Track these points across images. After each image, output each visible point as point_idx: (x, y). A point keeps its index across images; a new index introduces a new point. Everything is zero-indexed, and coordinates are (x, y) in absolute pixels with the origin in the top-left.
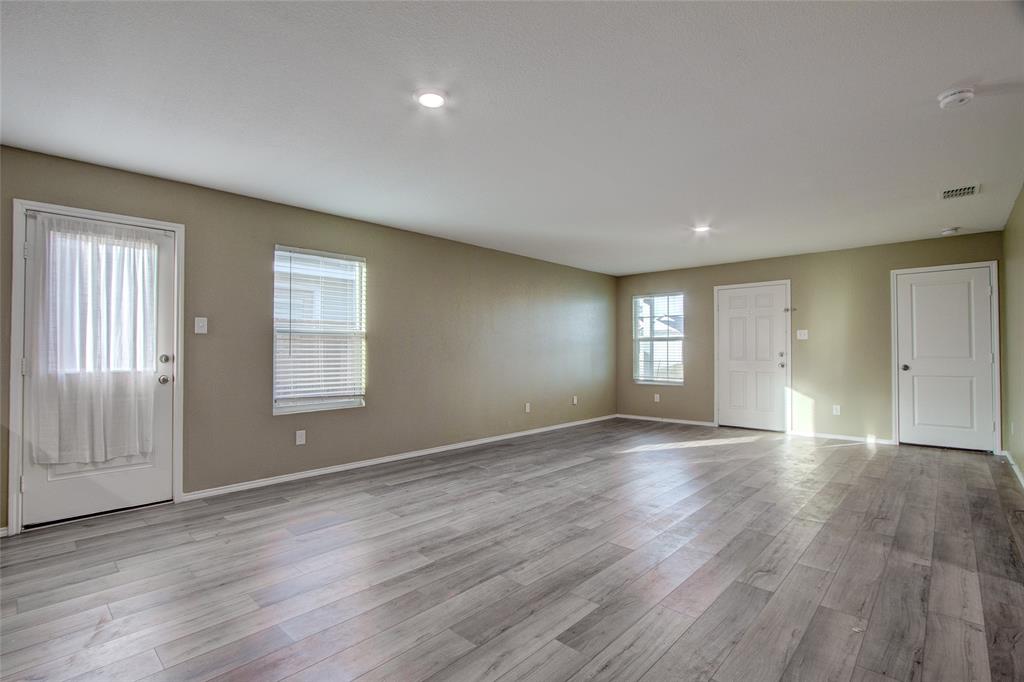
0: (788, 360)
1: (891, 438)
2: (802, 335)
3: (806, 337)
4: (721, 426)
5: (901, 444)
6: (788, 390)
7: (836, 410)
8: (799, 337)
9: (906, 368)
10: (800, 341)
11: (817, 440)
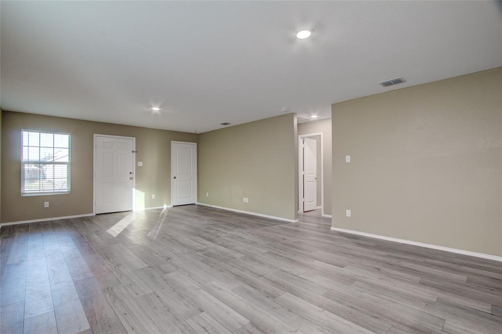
0: (134, 176)
1: (170, 205)
2: (140, 164)
3: (142, 165)
4: (97, 214)
5: (174, 206)
6: (134, 190)
7: (153, 196)
8: (139, 165)
9: (175, 178)
10: (139, 167)
11: (145, 210)
